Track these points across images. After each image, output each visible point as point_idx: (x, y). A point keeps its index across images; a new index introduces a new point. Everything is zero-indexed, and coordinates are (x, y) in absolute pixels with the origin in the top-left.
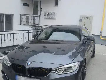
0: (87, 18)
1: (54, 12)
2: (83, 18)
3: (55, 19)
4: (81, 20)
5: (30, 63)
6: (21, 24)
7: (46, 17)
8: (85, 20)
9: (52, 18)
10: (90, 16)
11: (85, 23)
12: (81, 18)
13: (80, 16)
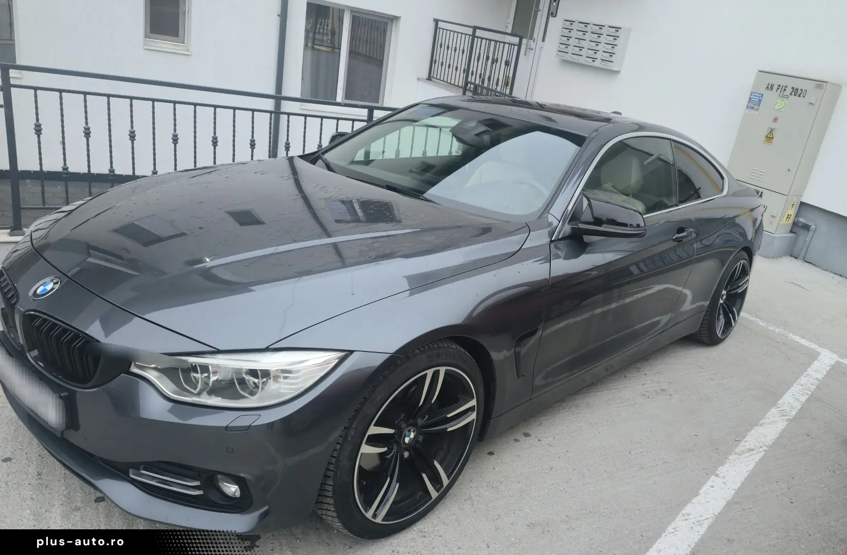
0: (795, 92)
1: (617, 29)
2: (770, 87)
3: (617, 72)
4: (755, 102)
6: (429, 78)
7: (568, 57)
8: (781, 104)
9: (597, 63)
10: (821, 84)
11: (775, 120)
12: (762, 90)
13: (759, 71)
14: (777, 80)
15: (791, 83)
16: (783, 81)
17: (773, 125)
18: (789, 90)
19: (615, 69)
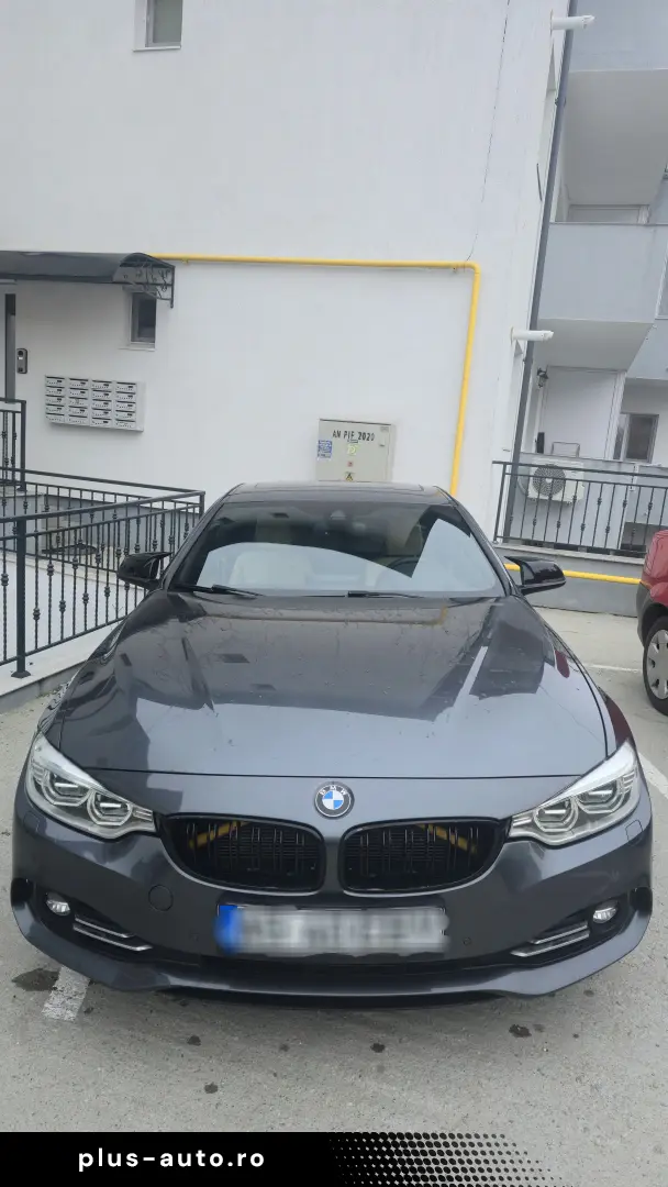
0: (363, 436)
1: (131, 385)
2: (337, 434)
3: (140, 432)
4: (324, 449)
5: (338, 796)
7: (64, 420)
8: (351, 448)
9: (112, 424)
10: (385, 426)
11: (350, 464)
12: (329, 437)
13: (322, 420)
14: (343, 428)
15: (357, 429)
16: (349, 427)
17: (350, 470)
18: (356, 436)
19: (138, 429)
